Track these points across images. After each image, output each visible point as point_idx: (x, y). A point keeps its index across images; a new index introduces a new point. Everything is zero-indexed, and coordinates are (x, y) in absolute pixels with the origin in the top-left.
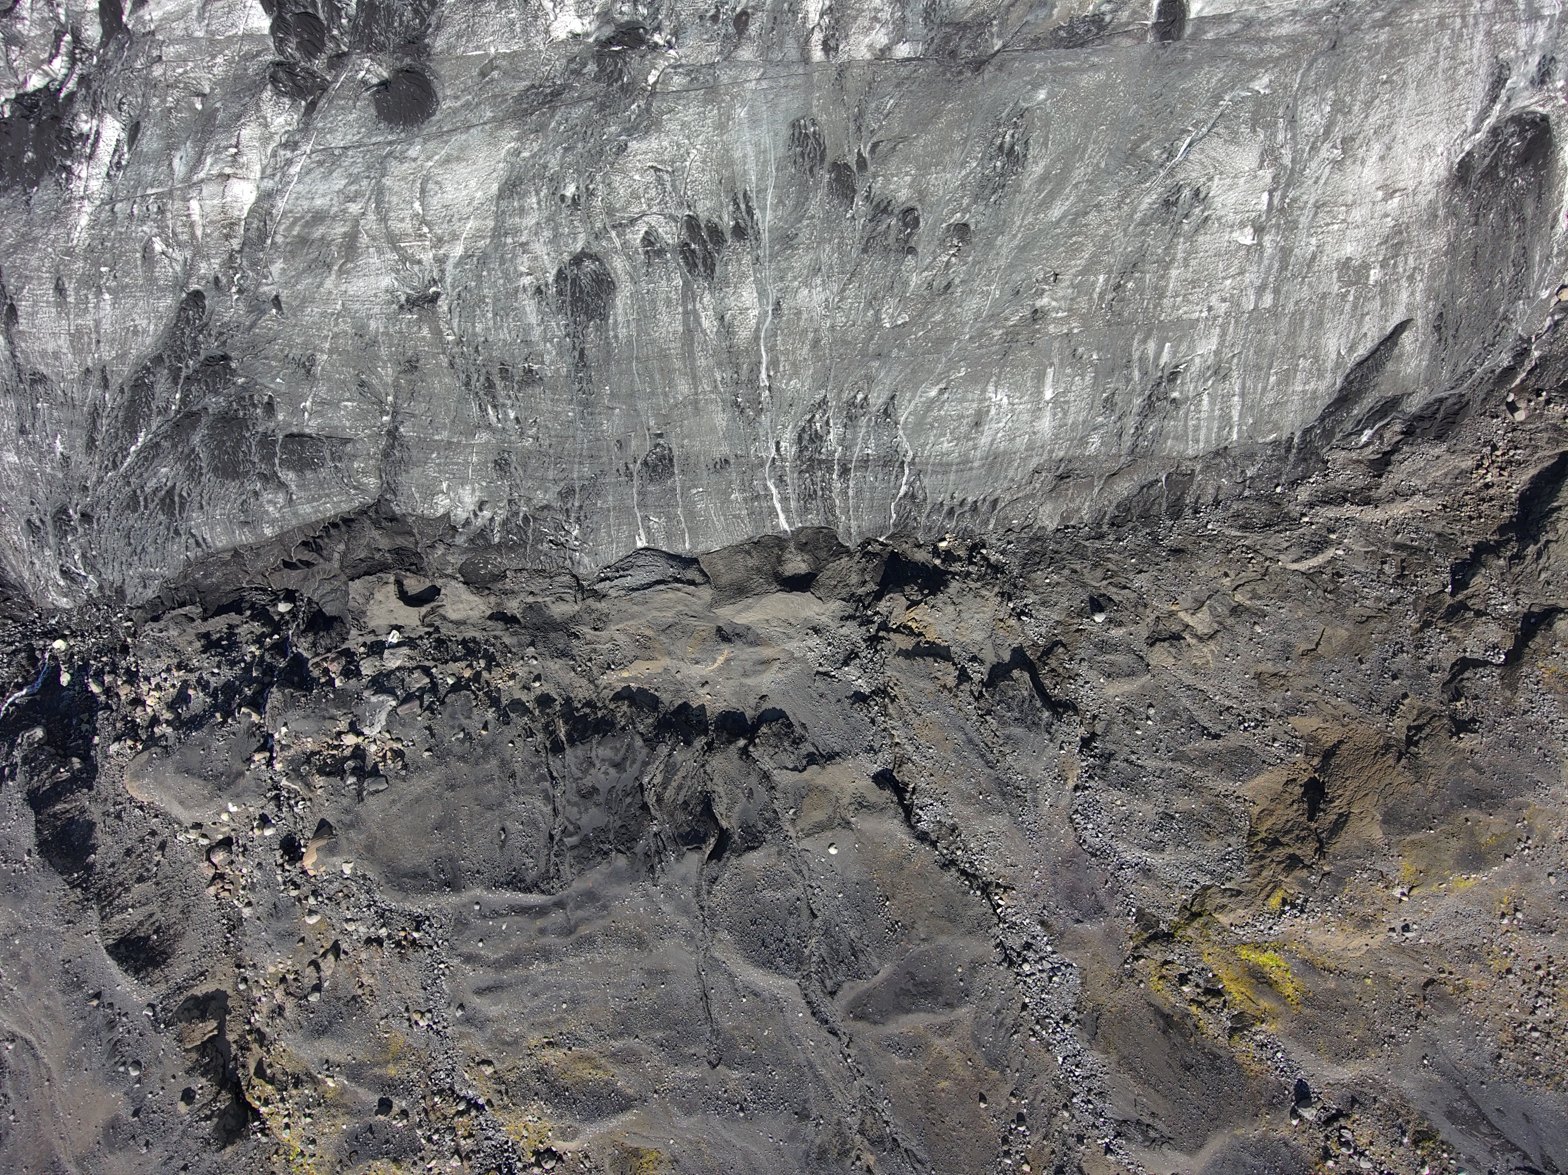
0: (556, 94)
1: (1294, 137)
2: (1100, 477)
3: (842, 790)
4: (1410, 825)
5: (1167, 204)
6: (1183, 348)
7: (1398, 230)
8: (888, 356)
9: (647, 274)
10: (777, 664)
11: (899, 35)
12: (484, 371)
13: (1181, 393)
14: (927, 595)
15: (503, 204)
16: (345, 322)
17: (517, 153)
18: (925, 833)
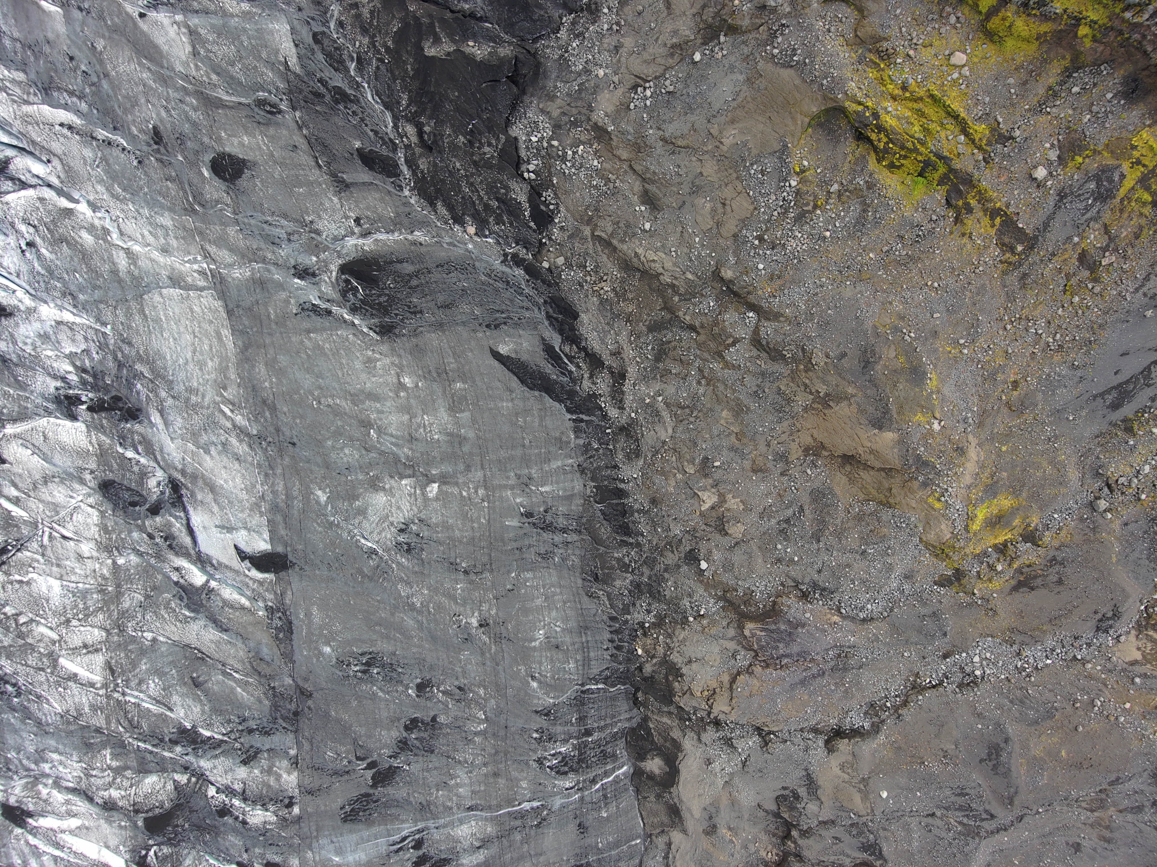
1: (362, 466)
3: (838, 776)
4: (886, 414)
5: (409, 550)
6: (509, 512)
7: (428, 375)
10: (734, 793)
13: (540, 506)
18: (873, 724)
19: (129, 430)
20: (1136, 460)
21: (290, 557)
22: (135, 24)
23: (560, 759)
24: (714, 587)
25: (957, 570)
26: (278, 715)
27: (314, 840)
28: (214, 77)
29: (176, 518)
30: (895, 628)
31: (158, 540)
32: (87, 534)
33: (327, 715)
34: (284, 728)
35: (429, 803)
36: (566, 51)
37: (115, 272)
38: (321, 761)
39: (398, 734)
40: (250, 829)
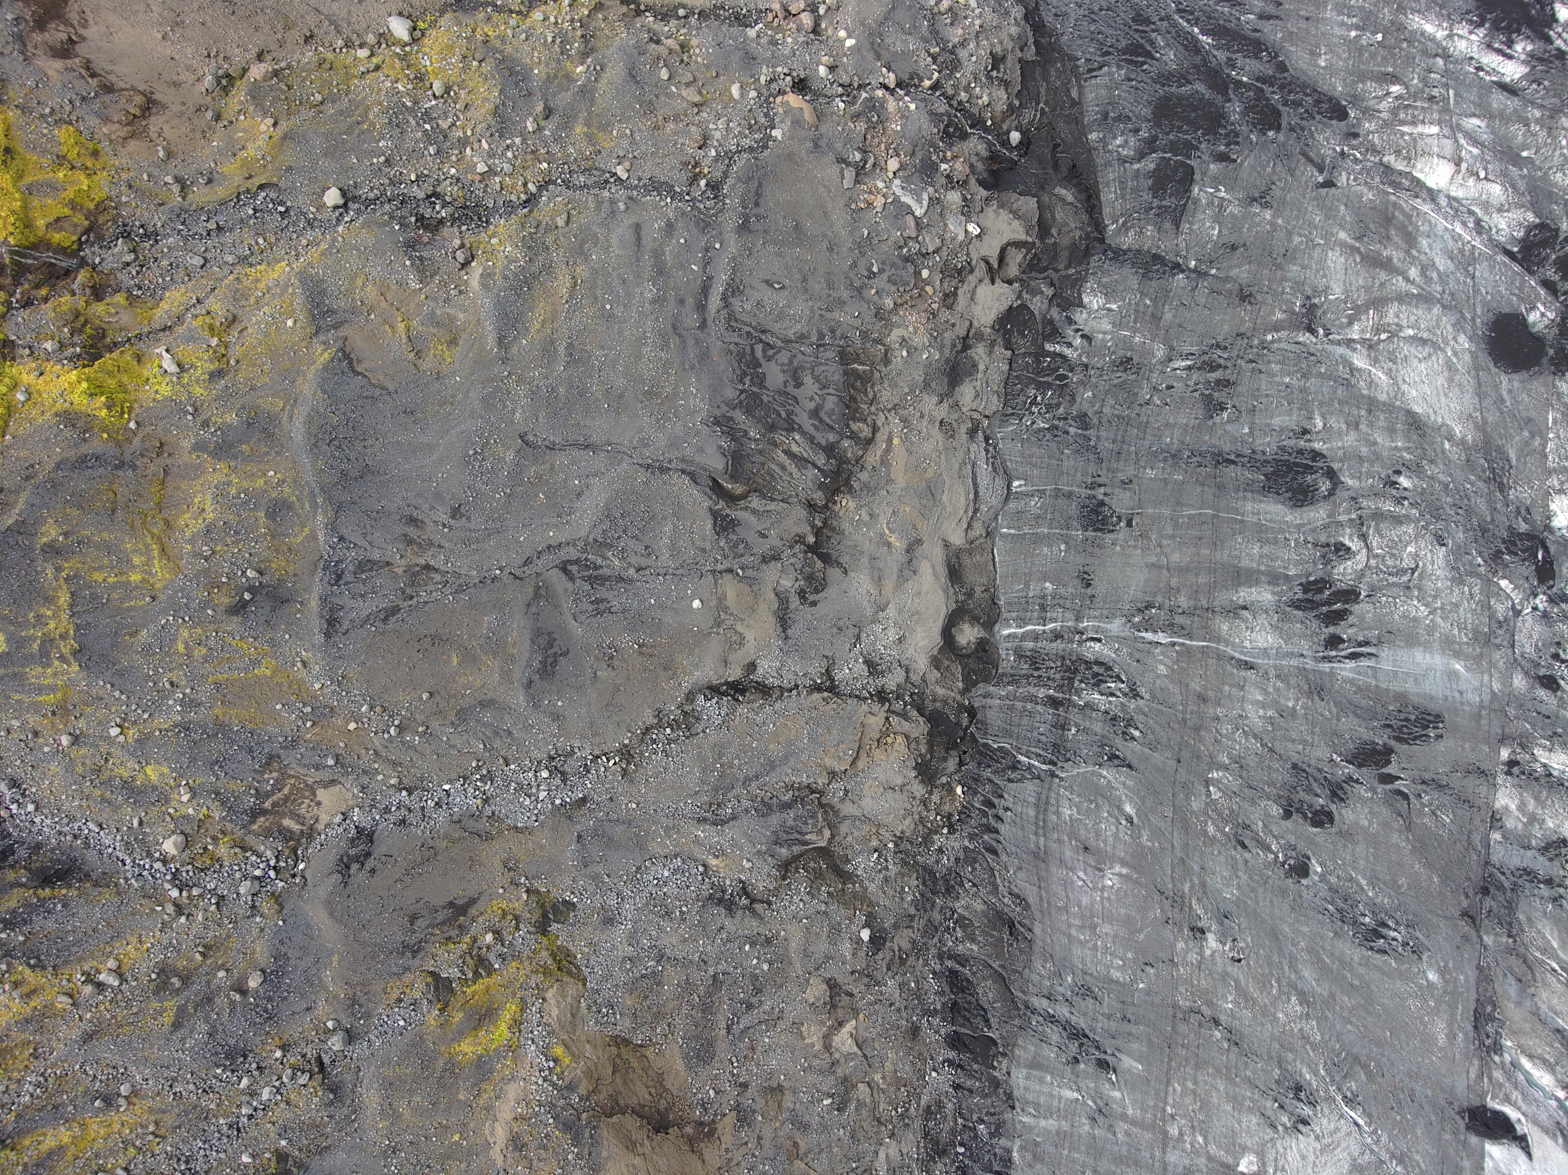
0: (1502, 488)
3: (750, 626)
5: (1298, 1089)
9: (1306, 542)
10: (875, 592)
12: (1229, 364)
14: (915, 759)
15: (1401, 416)
16: (1301, 243)
17: (1450, 438)
18: (694, 701)
20: (281, 1113)
21: (1462, 1125)
23: (1103, 686)
24: (855, 895)
25: (544, 932)
26: (1509, 894)
27: (1486, 703)
30: (640, 845)
33: (1445, 879)
34: (1503, 873)
35: (1310, 694)
38: (1459, 812)
39: (1344, 812)
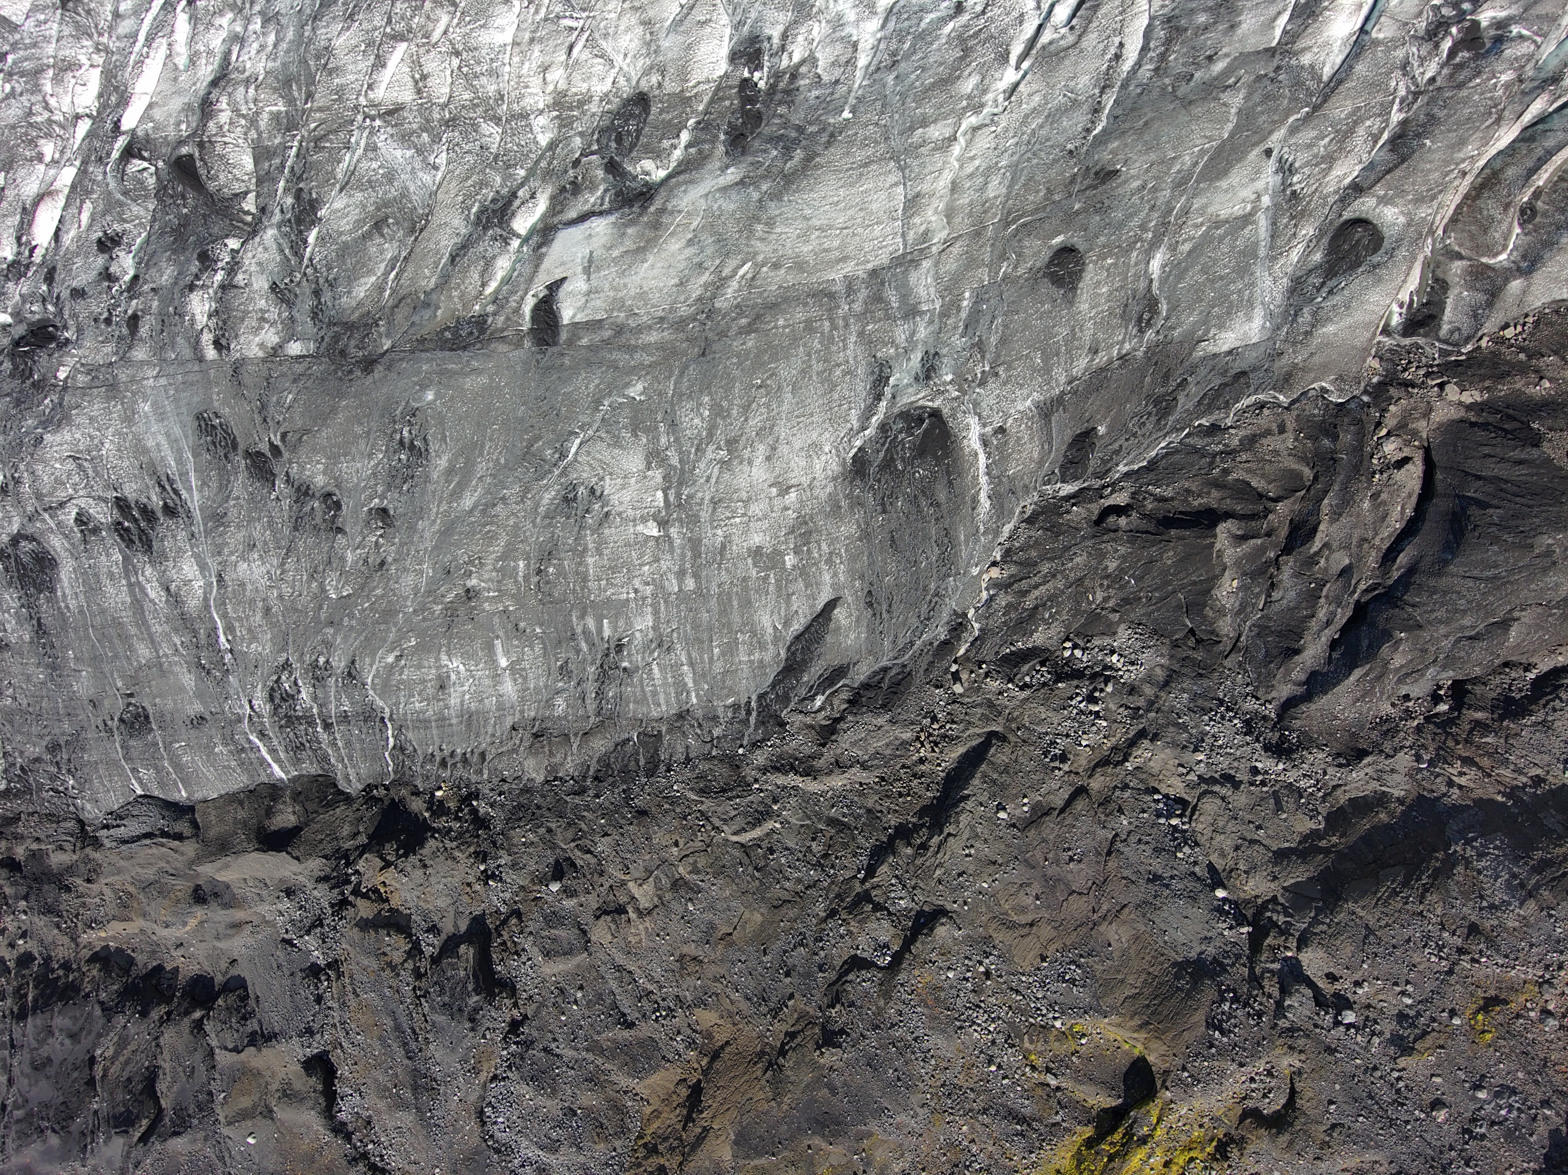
1: (677, 440)
2: (576, 735)
3: (273, 1075)
4: (755, 1149)
6: (621, 623)
7: (802, 521)
8: (340, 623)
9: (87, 549)
10: (249, 927)
11: (290, 335)
13: (630, 662)
14: (399, 857)
18: (344, 1124)
19: (718, 137)
21: (551, 350)
22: (1256, 144)
23: (290, 692)
24: (525, 900)
26: (339, 330)
28: (1186, 247)
29: (602, 198)
31: (571, 173)
32: (577, 77)
33: (341, 395)
34: (323, 338)
35: (225, 525)
36: (1229, 709)
37: (924, 123)
38: (279, 387)
39: (319, 484)
40: (183, 295)
